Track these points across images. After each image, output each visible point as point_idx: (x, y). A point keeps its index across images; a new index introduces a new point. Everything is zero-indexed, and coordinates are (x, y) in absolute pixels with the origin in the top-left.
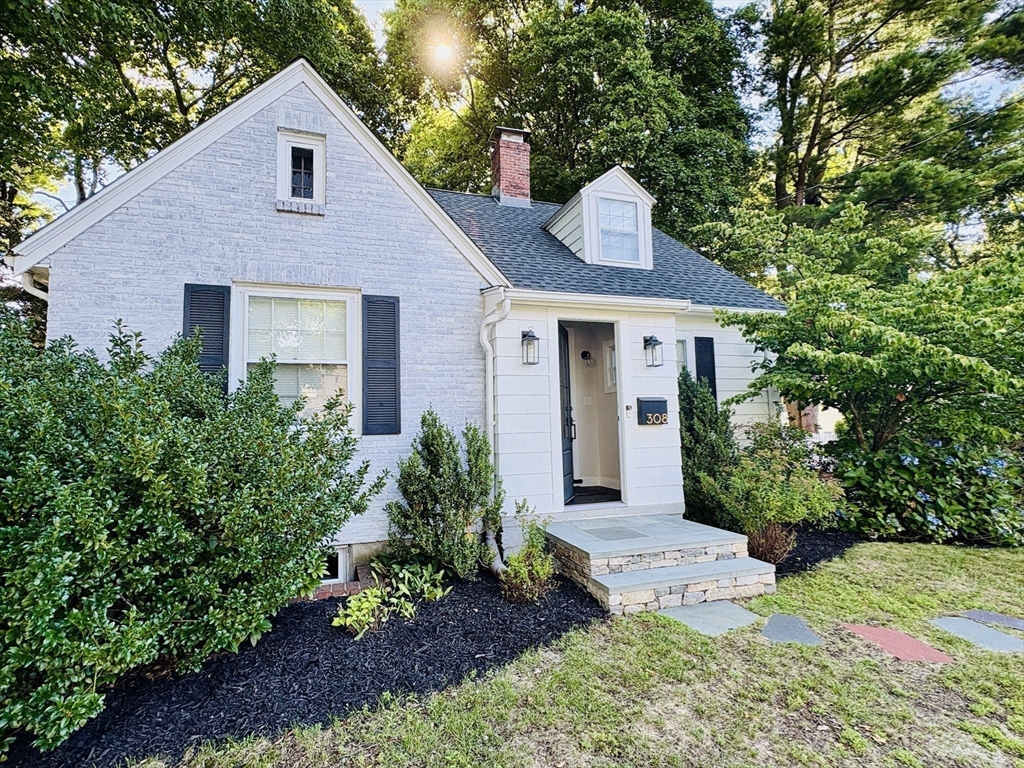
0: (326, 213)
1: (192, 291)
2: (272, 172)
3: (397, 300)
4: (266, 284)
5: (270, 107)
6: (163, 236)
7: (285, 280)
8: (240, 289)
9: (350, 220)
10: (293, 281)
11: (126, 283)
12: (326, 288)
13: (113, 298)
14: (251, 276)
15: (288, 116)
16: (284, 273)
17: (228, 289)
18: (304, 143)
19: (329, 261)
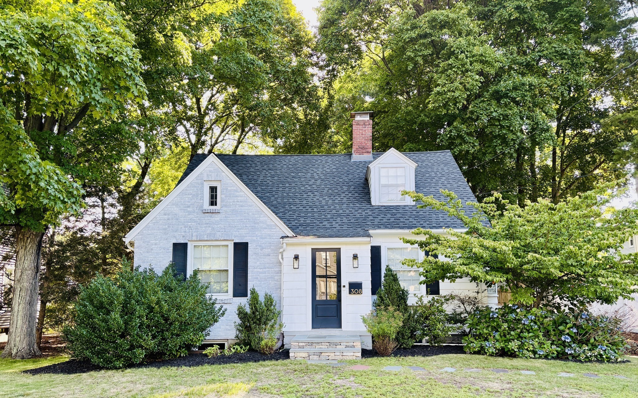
0: (221, 211)
1: (175, 245)
2: (202, 198)
3: (247, 243)
4: (200, 241)
5: (201, 174)
6: (167, 226)
7: (206, 239)
8: (191, 243)
9: (230, 213)
10: (208, 239)
11: (156, 244)
12: (221, 240)
13: (152, 249)
14: (194, 238)
15: (208, 175)
16: (205, 236)
17: (186, 244)
18: (214, 184)
19: (221, 230)
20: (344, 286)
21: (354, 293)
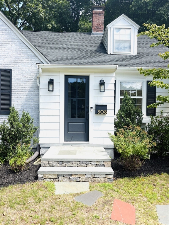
3: (11, 70)
20: (92, 108)
21: (100, 114)
